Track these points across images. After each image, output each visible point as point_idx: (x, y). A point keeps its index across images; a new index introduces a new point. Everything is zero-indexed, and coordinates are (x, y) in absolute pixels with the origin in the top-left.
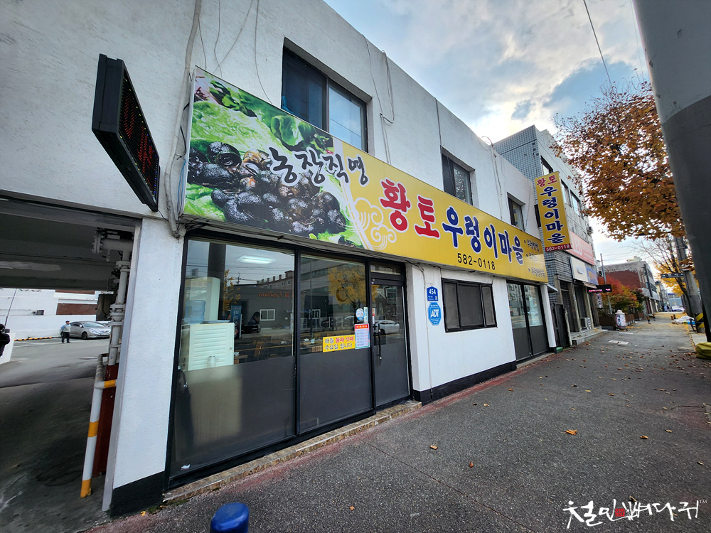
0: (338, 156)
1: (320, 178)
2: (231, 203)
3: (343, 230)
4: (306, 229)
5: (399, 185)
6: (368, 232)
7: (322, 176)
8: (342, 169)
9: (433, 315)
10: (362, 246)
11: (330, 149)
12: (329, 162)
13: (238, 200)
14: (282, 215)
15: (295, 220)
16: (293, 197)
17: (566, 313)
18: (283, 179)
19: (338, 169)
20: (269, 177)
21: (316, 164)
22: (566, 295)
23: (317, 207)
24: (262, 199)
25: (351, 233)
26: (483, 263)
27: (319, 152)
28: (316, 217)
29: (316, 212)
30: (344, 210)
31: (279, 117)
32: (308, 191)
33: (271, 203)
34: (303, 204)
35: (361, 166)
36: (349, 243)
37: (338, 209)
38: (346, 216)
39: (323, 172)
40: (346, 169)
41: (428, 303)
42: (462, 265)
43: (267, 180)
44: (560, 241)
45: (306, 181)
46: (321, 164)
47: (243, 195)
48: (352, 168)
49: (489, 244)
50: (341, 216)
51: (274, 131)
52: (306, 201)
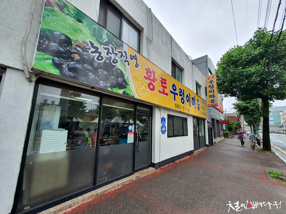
0: (125, 52)
1: (115, 61)
2: (64, 66)
3: (125, 88)
4: (106, 85)
5: (153, 70)
6: (137, 90)
7: (116, 60)
8: (127, 58)
9: (163, 130)
10: (134, 96)
11: (122, 48)
12: (120, 54)
13: (69, 65)
14: (94, 76)
15: (101, 80)
16: (100, 68)
17: (213, 131)
18: (96, 58)
19: (125, 58)
20: (88, 56)
21: (114, 54)
22: (213, 124)
23: (113, 75)
24: (83, 67)
25: (129, 90)
26: (185, 109)
27: (116, 48)
28: (112, 80)
29: (112, 77)
30: (126, 78)
31: (96, 27)
32: (109, 66)
33: (88, 70)
34: (105, 73)
35: (136, 59)
36: (128, 94)
37: (123, 77)
38: (127, 81)
39: (117, 58)
40: (129, 59)
41: (161, 125)
42: (176, 109)
43: (87, 57)
44: (214, 102)
45: (108, 61)
46: (116, 54)
47: (72, 63)
48: (132, 59)
49: (188, 101)
50: (124, 81)
51: (93, 33)
52: (107, 71)
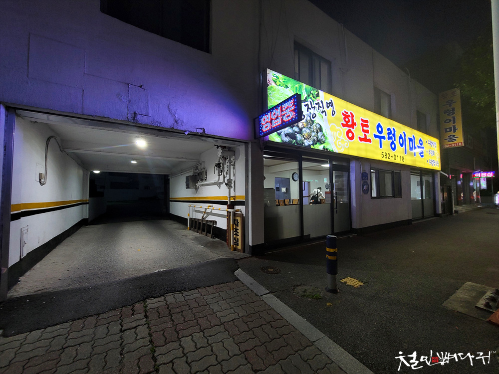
0: (322, 102)
2: (282, 133)
3: (324, 142)
4: (309, 143)
5: (351, 113)
6: (335, 143)
7: (315, 114)
8: (323, 108)
9: (364, 188)
10: (333, 150)
11: (318, 98)
12: (318, 106)
13: (285, 132)
14: (300, 137)
15: (305, 139)
16: (304, 127)
21: (312, 108)
23: (313, 131)
24: (293, 130)
25: (328, 144)
26: (397, 157)
27: (313, 101)
28: (313, 137)
29: (313, 134)
30: (325, 131)
31: (297, 86)
32: (310, 123)
35: (332, 105)
36: (327, 149)
37: (322, 132)
38: (326, 135)
40: (326, 109)
41: (362, 182)
42: (384, 159)
44: (454, 140)
45: (309, 118)
46: (315, 108)
48: (328, 107)
49: (402, 145)
52: (309, 129)
